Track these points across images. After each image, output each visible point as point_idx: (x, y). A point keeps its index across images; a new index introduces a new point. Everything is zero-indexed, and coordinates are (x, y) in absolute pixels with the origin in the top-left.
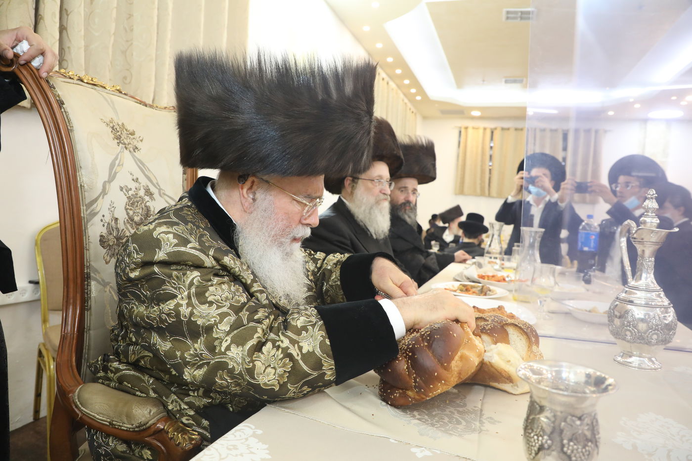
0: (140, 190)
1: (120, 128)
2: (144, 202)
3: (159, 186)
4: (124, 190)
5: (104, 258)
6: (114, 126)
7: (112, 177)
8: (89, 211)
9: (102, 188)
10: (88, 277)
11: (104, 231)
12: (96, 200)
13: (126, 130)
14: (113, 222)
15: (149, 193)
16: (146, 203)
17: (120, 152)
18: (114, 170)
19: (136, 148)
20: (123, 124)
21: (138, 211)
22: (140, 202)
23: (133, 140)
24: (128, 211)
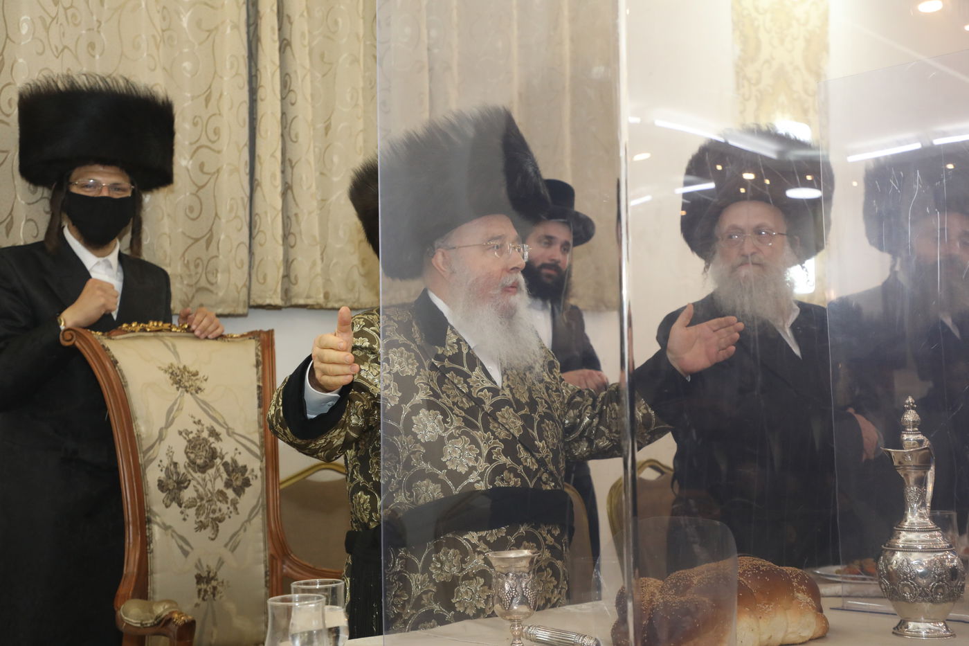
0: (203, 431)
1: (180, 371)
2: (209, 444)
3: (227, 425)
4: (184, 434)
5: (163, 501)
6: (173, 371)
7: (169, 424)
8: (146, 458)
9: (157, 433)
10: (149, 521)
11: (163, 475)
12: (152, 447)
13: (188, 372)
14: (172, 466)
15: (214, 433)
16: (211, 444)
17: (180, 396)
18: (172, 415)
19: (199, 389)
20: (185, 367)
21: (201, 453)
22: (203, 445)
23: (196, 382)
24: (189, 454)
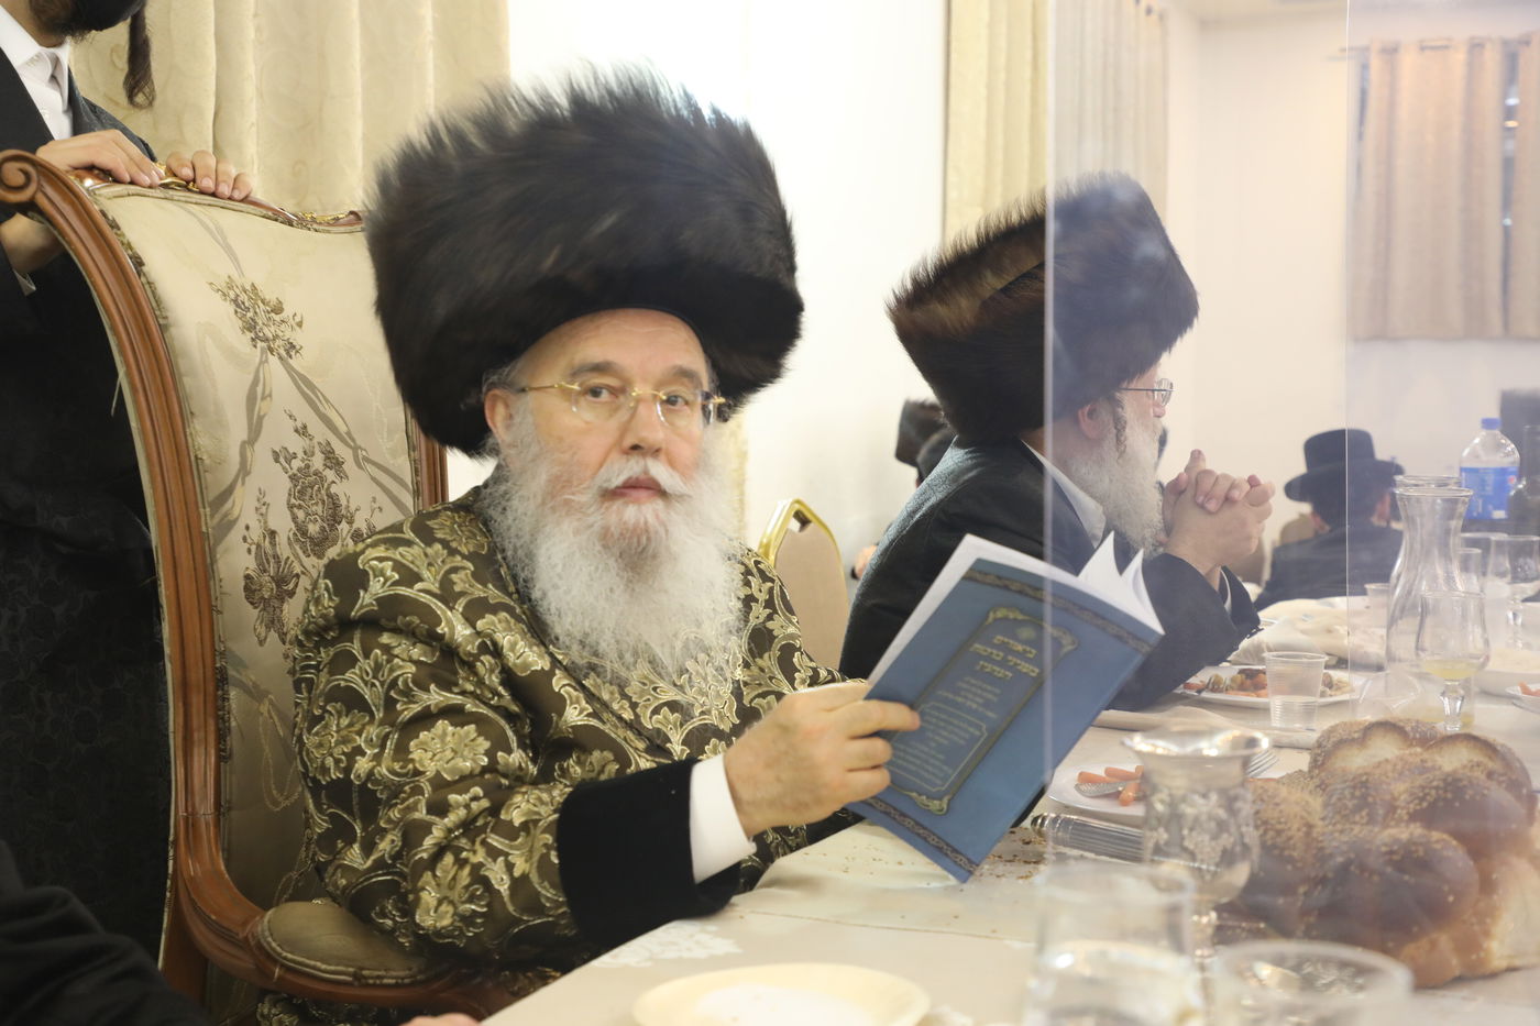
0: (313, 454)
1: (250, 298)
2: (326, 485)
3: (353, 440)
9: (237, 456)
11: (252, 565)
12: (229, 491)
14: (267, 539)
15: (333, 461)
16: (328, 488)
17: (261, 360)
19: (291, 347)
20: (254, 288)
21: (314, 508)
23: (283, 327)
24: (295, 510)
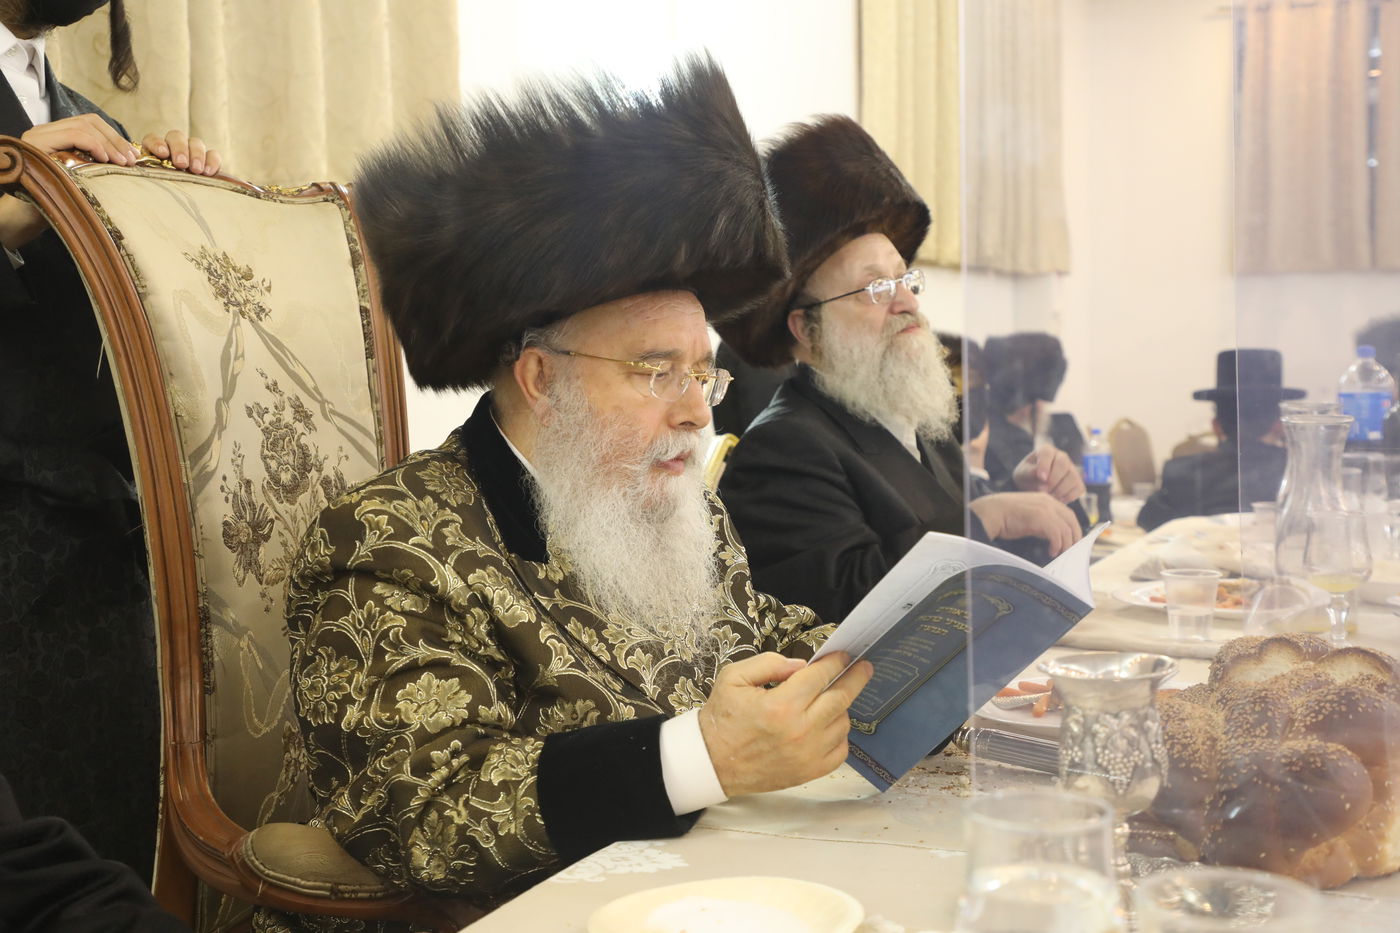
0: (283, 410)
1: (222, 266)
2: (296, 437)
3: (320, 395)
4: (255, 414)
5: (234, 572)
7: (229, 388)
8: (197, 470)
10: (207, 618)
11: (229, 512)
12: (206, 445)
14: (243, 489)
15: (302, 415)
16: (298, 440)
18: (230, 370)
19: (261, 310)
20: (226, 256)
21: (285, 458)
22: (287, 438)
23: (253, 292)
24: (268, 461)
